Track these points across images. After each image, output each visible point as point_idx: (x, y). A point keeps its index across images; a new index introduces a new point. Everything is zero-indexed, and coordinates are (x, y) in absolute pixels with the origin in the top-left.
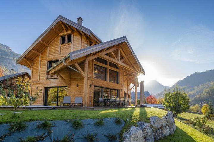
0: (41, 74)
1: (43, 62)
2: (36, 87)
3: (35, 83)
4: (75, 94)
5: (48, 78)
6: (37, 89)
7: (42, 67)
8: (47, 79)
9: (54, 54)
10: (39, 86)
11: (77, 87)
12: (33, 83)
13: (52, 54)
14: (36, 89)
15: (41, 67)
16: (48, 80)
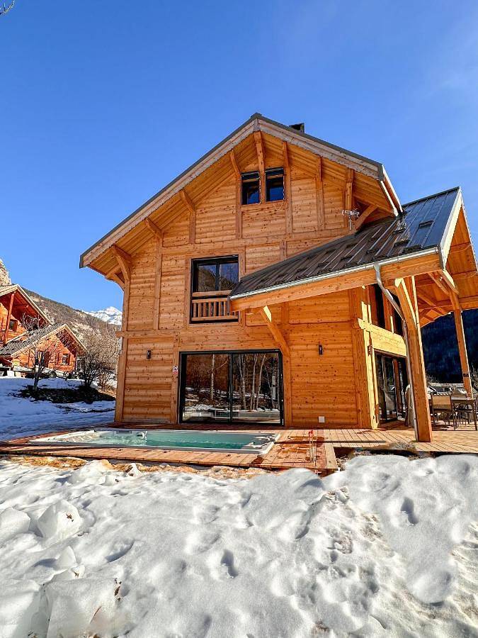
0: (165, 302)
1: (173, 262)
2: (145, 352)
3: (139, 335)
4: (313, 380)
5: (194, 319)
6: (149, 357)
7: (168, 280)
8: (192, 322)
9: (214, 236)
10: (158, 345)
11: (321, 353)
12: (131, 335)
13: (208, 234)
14: (145, 357)
15: (163, 278)
16: (192, 325)
